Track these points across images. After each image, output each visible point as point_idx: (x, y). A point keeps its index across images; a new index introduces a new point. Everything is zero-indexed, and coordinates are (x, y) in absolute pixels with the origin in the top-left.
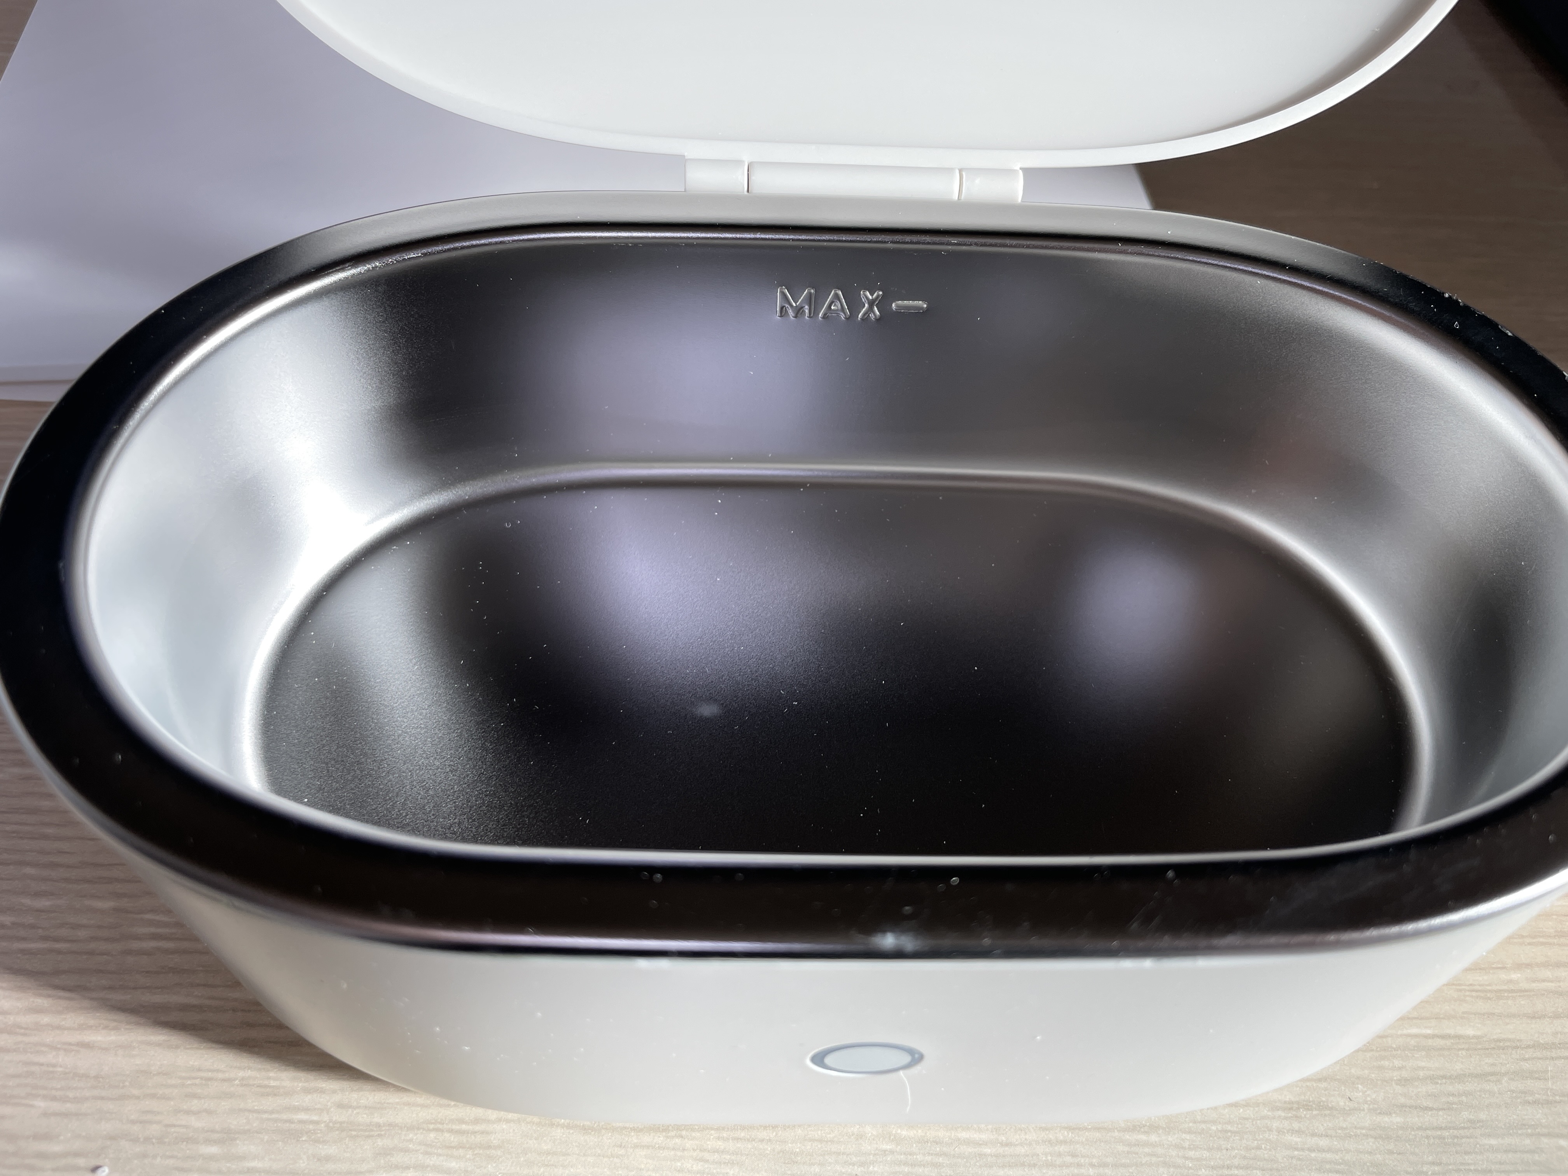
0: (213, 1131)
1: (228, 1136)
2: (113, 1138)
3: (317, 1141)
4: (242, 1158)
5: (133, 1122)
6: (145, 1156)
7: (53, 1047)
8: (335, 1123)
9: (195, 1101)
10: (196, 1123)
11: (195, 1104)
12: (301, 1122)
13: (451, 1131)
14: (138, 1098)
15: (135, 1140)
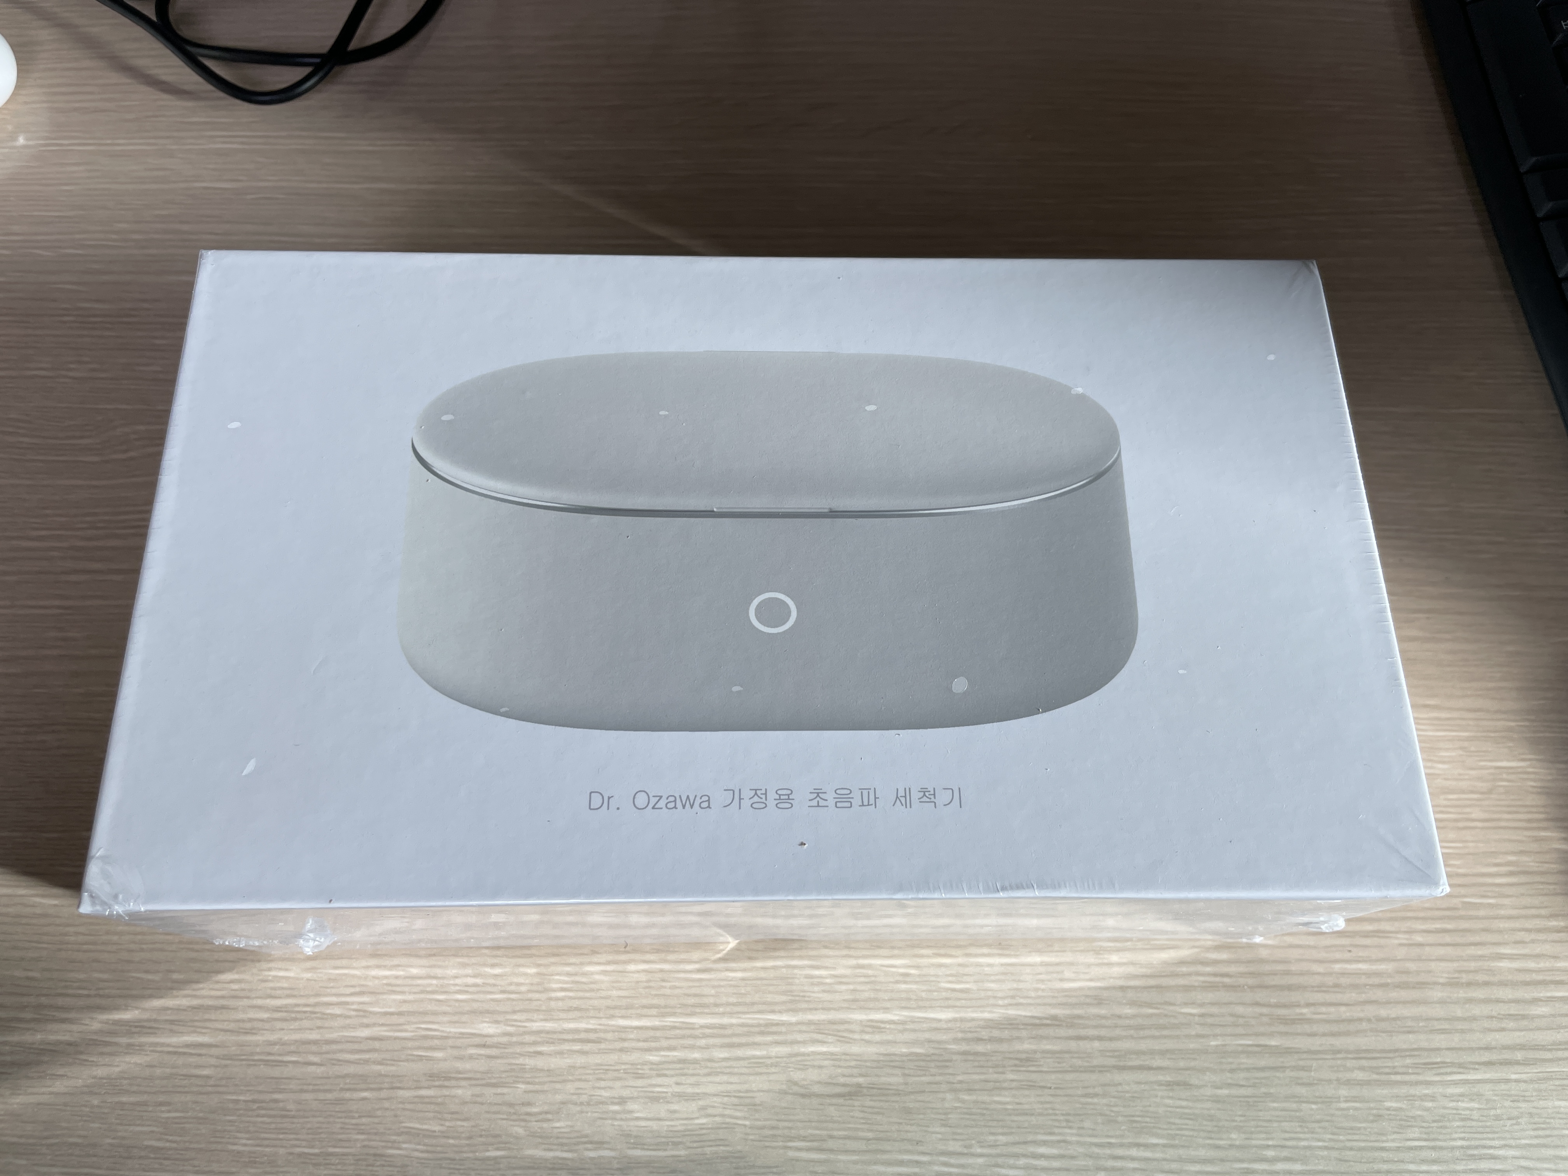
0: (614, 1098)
1: (622, 1101)
2: (563, 1103)
3: (668, 1102)
4: (631, 1112)
5: (573, 1094)
6: (582, 1112)
7: (521, 1055)
8: (676, 1093)
9: (603, 1082)
10: (605, 1094)
11: (603, 1084)
12: (659, 1092)
13: (735, 1097)
14: (572, 1081)
15: (576, 1104)
